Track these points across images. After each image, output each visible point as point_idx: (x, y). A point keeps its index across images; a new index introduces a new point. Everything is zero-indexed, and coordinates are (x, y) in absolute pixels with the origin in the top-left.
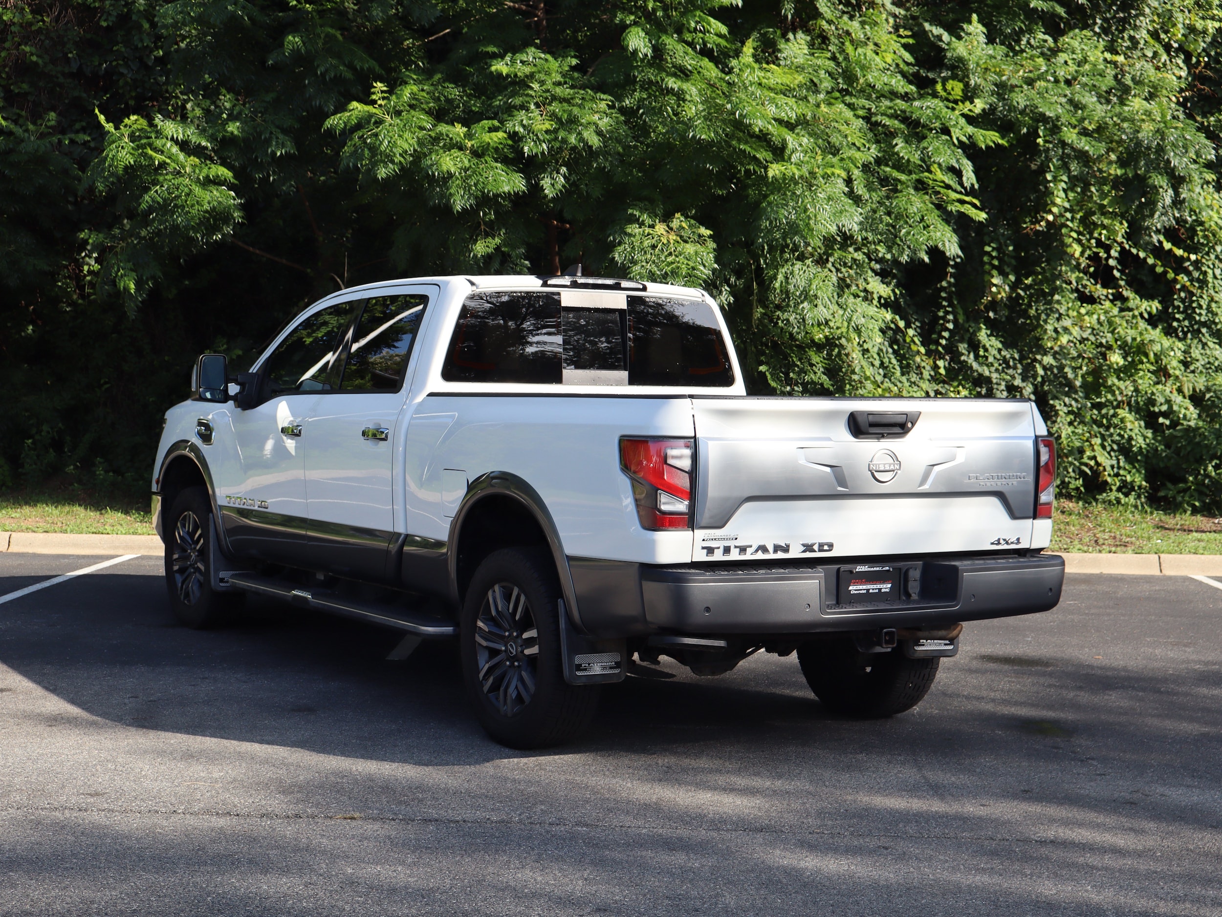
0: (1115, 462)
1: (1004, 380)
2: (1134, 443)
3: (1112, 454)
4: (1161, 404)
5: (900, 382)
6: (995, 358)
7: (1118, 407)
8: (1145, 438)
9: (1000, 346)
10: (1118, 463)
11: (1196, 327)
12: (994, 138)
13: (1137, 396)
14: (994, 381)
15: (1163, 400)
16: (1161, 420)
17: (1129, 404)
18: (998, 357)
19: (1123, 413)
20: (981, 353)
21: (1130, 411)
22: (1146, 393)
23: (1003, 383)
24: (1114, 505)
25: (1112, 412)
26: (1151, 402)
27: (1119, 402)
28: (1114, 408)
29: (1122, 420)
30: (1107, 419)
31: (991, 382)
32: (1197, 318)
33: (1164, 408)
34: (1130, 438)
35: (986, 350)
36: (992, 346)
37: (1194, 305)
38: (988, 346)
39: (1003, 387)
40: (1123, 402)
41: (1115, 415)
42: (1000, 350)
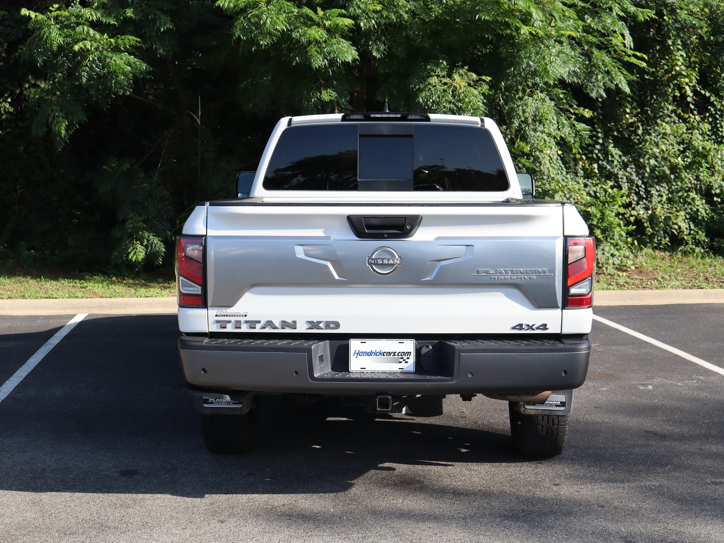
0: (687, 226)
1: (625, 175)
2: (699, 214)
3: (686, 221)
4: (716, 189)
5: (567, 178)
6: (618, 161)
7: (689, 191)
8: (706, 210)
9: (621, 153)
10: (690, 227)
11: (719, 139)
12: (649, 14)
13: (700, 184)
14: (620, 176)
15: (717, 187)
16: (715, 199)
17: (696, 190)
18: (620, 160)
19: (693, 195)
20: (610, 159)
21: (697, 194)
22: (706, 182)
23: (625, 178)
24: (690, 253)
25: (685, 194)
26: (710, 188)
27: (690, 188)
28: (687, 191)
29: (693, 199)
30: (683, 198)
31: (618, 178)
32: (720, 134)
33: (718, 191)
34: (698, 210)
35: (613, 156)
36: (616, 154)
37: (719, 126)
38: (614, 153)
39: (625, 180)
40: (692, 187)
41: (688, 196)
42: (620, 156)
